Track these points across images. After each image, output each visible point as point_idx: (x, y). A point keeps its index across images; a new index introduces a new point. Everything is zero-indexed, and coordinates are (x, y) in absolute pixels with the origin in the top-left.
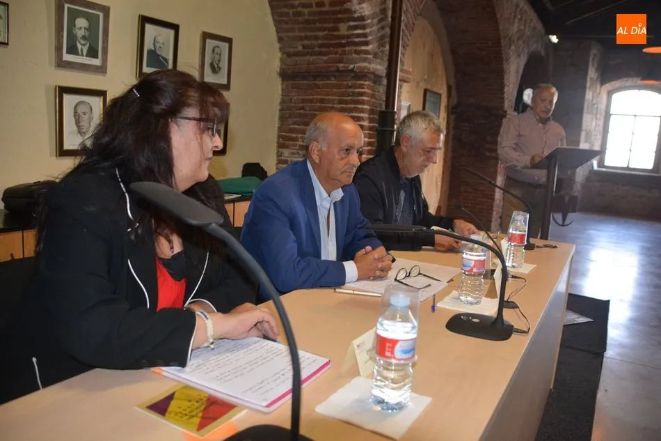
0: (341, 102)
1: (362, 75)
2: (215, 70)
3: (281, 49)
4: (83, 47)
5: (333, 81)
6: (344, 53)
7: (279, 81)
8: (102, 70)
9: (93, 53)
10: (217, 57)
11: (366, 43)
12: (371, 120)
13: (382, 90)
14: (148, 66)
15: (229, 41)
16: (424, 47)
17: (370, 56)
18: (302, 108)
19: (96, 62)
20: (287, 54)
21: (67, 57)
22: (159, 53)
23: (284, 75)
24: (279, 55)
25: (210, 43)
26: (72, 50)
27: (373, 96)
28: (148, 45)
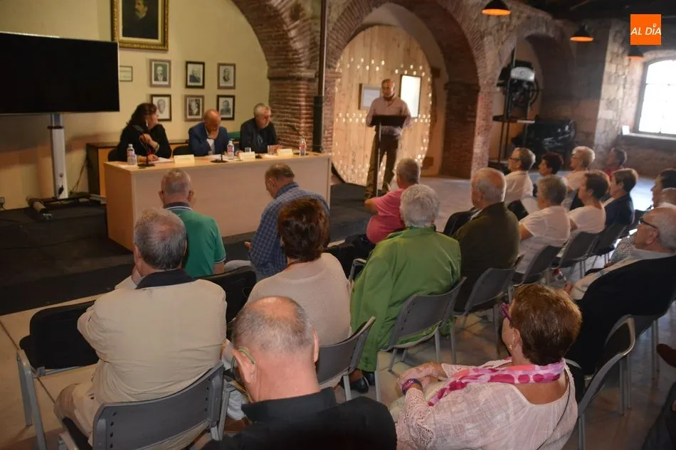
0: (293, 92)
1: (299, 79)
2: (226, 79)
3: (269, 65)
4: (160, 78)
5: (289, 81)
6: (293, 67)
7: (268, 81)
8: (169, 86)
9: (165, 79)
10: (226, 74)
11: (300, 62)
12: (306, 101)
13: (316, 84)
14: (191, 81)
15: (234, 65)
16: (399, 46)
17: (303, 69)
18: (277, 96)
19: (166, 83)
20: (271, 67)
21: (154, 82)
22: (195, 75)
23: (271, 78)
24: (266, 68)
25: (222, 68)
26: (156, 79)
27: (308, 89)
28: (190, 73)
